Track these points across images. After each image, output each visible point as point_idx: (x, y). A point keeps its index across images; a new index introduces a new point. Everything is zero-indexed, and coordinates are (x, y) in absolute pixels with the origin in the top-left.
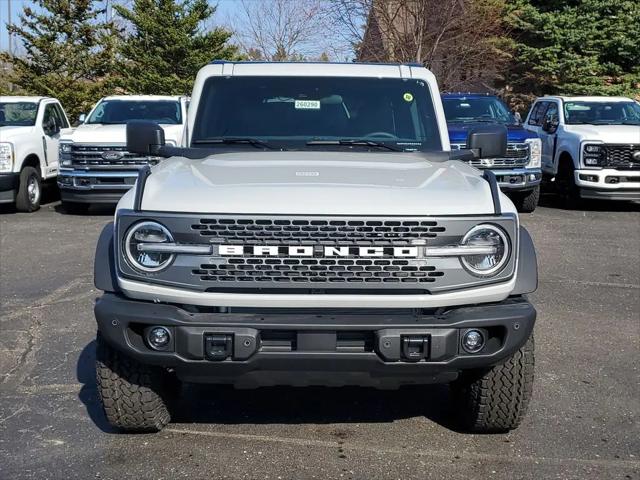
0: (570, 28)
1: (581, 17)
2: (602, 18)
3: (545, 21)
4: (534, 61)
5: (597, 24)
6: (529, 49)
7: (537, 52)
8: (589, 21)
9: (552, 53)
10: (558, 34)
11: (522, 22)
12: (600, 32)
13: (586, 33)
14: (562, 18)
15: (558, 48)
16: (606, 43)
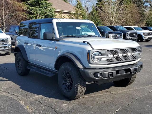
0: (38, 11)
1: (40, 9)
2: (44, 9)
3: (32, 9)
4: (30, 18)
5: (43, 10)
6: (29, 15)
7: (31, 16)
8: (42, 10)
9: (34, 16)
10: (35, 12)
11: (27, 9)
12: (44, 12)
13: (41, 12)
14: (36, 9)
15: (36, 15)
16: (46, 15)
